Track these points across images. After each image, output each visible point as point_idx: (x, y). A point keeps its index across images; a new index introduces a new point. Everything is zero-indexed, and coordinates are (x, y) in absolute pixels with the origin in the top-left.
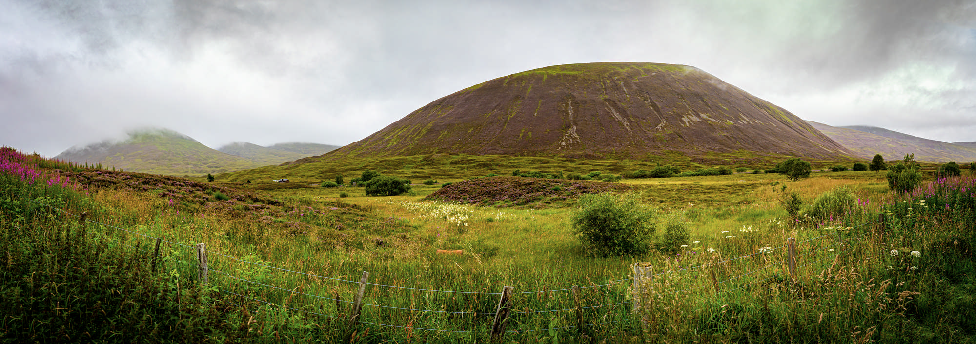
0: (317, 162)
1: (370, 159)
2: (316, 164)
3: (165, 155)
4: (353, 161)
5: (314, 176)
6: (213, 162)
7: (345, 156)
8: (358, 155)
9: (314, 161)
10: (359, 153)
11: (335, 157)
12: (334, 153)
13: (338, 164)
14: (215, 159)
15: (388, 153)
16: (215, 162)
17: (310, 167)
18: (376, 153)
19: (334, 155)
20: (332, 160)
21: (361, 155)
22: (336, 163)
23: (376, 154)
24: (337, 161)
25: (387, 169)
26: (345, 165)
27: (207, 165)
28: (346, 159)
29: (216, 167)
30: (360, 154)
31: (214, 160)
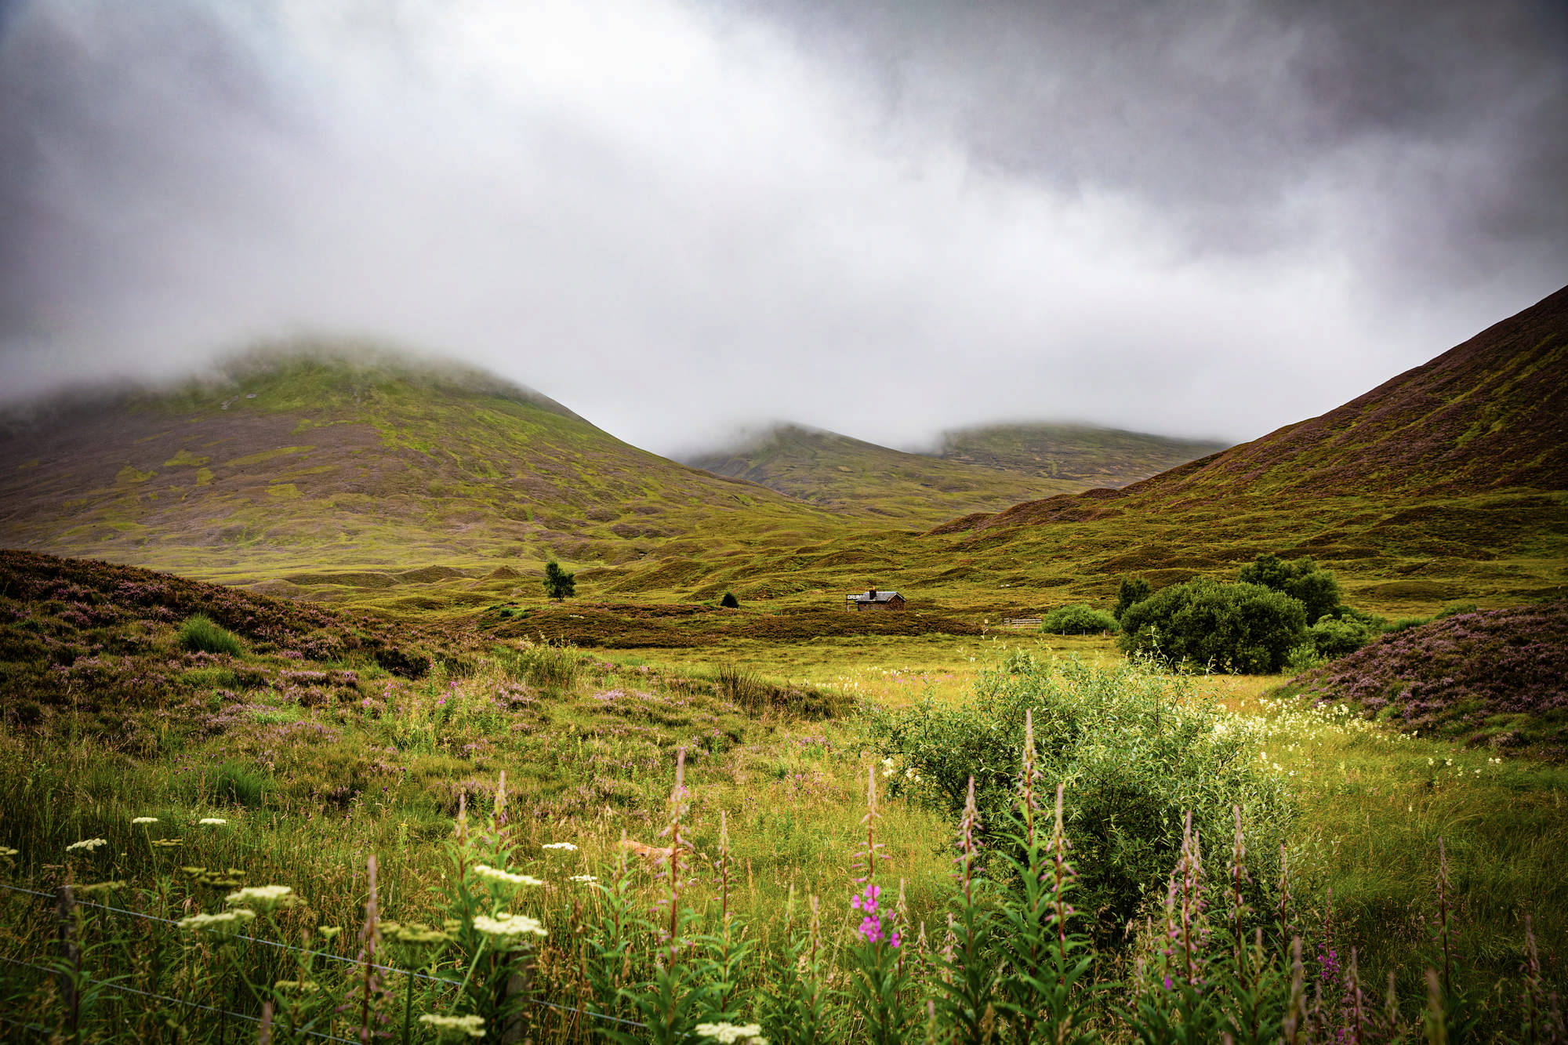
0: (1100, 517)
1: (1355, 502)
2: (1093, 525)
3: (418, 472)
4: (1267, 514)
5: (1065, 582)
6: (641, 510)
7: (1237, 491)
8: (1304, 484)
9: (1089, 513)
10: (1309, 474)
11: (1193, 496)
12: (1189, 479)
13: (1195, 528)
14: (652, 496)
15: (1455, 475)
16: (648, 511)
17: (1064, 542)
18: (1391, 478)
19: (1189, 487)
20: (1173, 510)
21: (1319, 484)
22: (1188, 521)
23: (1393, 481)
24: (1194, 513)
25: (1432, 551)
26: (1225, 535)
27: (614, 524)
28: (1239, 503)
29: (654, 534)
30: (1314, 479)
31: (644, 503)
